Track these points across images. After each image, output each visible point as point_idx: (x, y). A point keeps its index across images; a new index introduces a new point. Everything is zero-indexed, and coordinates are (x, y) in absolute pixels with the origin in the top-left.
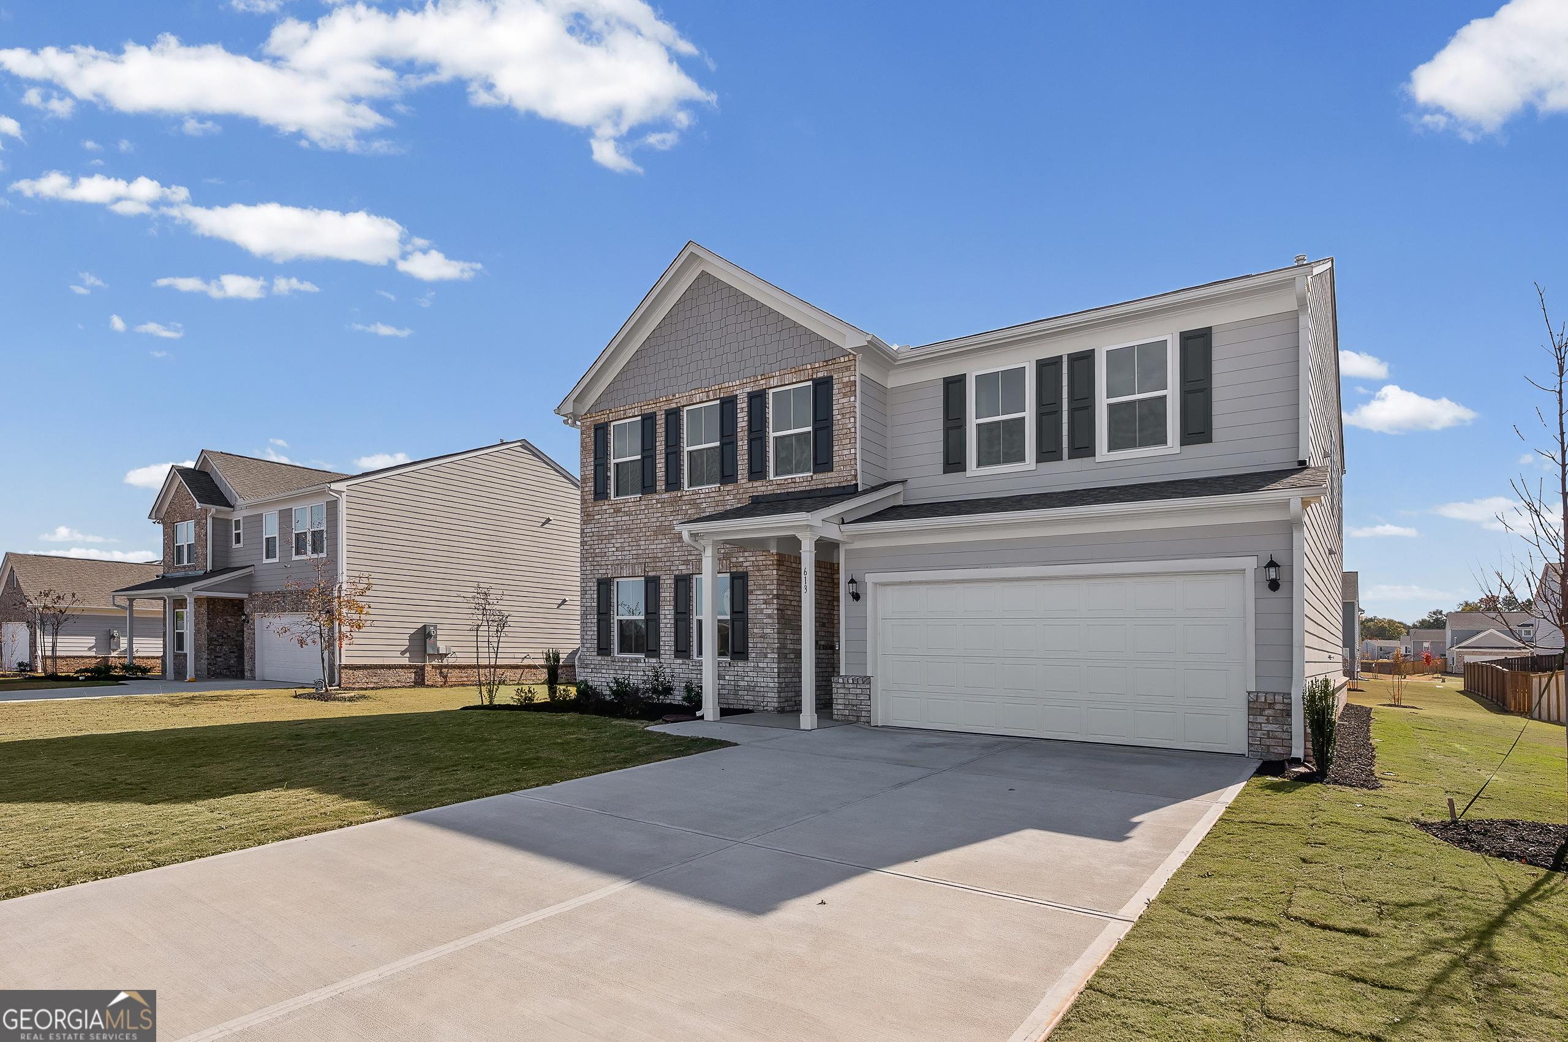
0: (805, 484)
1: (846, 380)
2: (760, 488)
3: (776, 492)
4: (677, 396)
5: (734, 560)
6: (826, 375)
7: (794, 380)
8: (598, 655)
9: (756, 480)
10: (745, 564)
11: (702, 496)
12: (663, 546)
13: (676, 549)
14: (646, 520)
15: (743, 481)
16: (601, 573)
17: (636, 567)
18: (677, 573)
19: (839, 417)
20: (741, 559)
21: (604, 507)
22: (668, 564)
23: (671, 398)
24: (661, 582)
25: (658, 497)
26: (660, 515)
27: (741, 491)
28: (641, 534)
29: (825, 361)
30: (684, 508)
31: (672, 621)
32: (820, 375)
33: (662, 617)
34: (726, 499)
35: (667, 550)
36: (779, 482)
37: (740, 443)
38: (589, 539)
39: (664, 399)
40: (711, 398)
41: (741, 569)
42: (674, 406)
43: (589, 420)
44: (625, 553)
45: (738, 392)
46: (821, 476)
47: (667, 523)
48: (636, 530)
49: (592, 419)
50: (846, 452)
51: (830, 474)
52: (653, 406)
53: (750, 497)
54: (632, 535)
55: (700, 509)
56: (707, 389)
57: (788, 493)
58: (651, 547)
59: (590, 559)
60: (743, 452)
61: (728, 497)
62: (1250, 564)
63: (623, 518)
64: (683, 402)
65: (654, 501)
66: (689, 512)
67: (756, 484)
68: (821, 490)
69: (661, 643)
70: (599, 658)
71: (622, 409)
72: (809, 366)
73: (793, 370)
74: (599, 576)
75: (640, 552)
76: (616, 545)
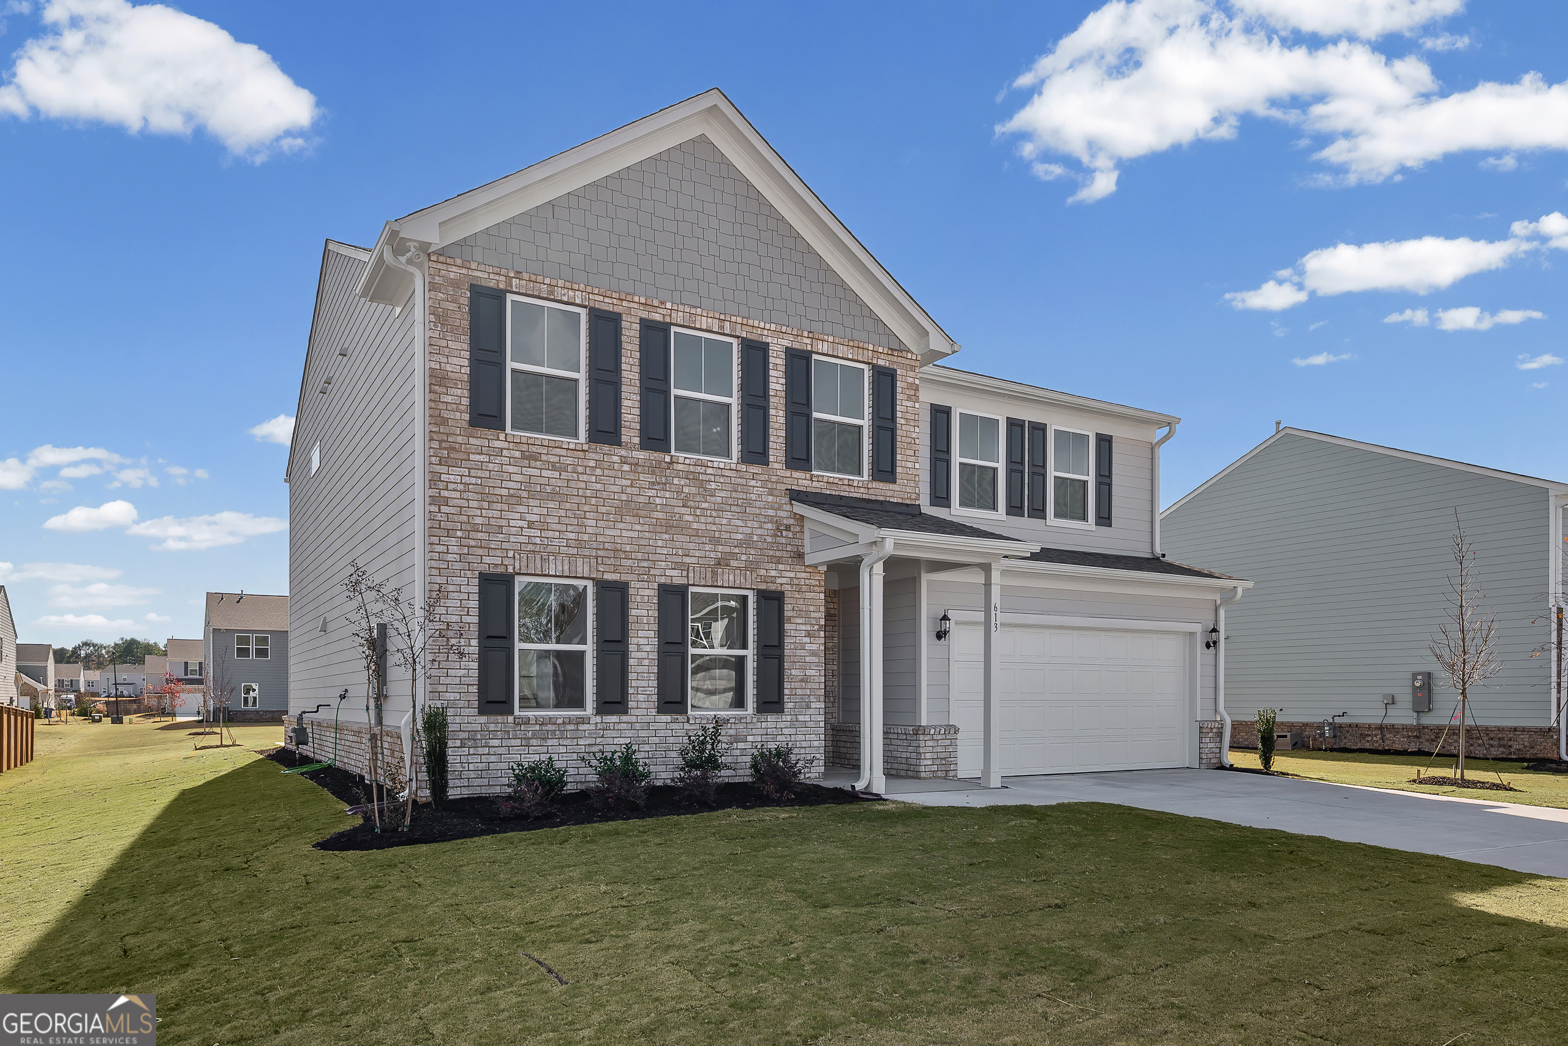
0: (862, 490)
1: (910, 380)
2: (801, 480)
3: (824, 491)
4: (669, 305)
5: (763, 572)
6: (887, 365)
7: (850, 356)
8: (481, 712)
9: (796, 469)
10: (779, 581)
11: (710, 471)
12: (635, 534)
13: (660, 543)
14: (599, 487)
15: (776, 466)
16: (491, 562)
17: (580, 561)
18: (663, 580)
19: (903, 421)
20: (773, 573)
21: (497, 444)
22: (645, 564)
23: (656, 303)
24: (631, 591)
25: (623, 453)
26: (628, 483)
27: (774, 479)
28: (586, 508)
29: (891, 349)
30: (676, 481)
31: (655, 656)
32: (881, 363)
33: (632, 648)
34: (750, 484)
35: (643, 542)
36: (831, 480)
37: (772, 412)
38: (457, 495)
39: (643, 300)
40: (727, 331)
41: (773, 587)
42: (658, 317)
43: (454, 269)
44: (550, 534)
45: (769, 340)
46: (881, 485)
47: (642, 499)
48: (576, 500)
49: (464, 271)
50: (910, 465)
51: (892, 486)
52: (615, 301)
53: (786, 489)
54: (568, 506)
55: (705, 489)
56: (722, 317)
57: (841, 497)
58: (607, 532)
59: (459, 534)
60: (777, 426)
61: (753, 483)
62: (1197, 628)
63: (545, 473)
64: (678, 317)
65: (616, 459)
66: (686, 489)
67: (797, 474)
68: (882, 502)
69: (631, 691)
70: (483, 719)
71: (547, 281)
72: (871, 347)
73: (851, 343)
74: (484, 568)
75: (586, 537)
76: (529, 517)
